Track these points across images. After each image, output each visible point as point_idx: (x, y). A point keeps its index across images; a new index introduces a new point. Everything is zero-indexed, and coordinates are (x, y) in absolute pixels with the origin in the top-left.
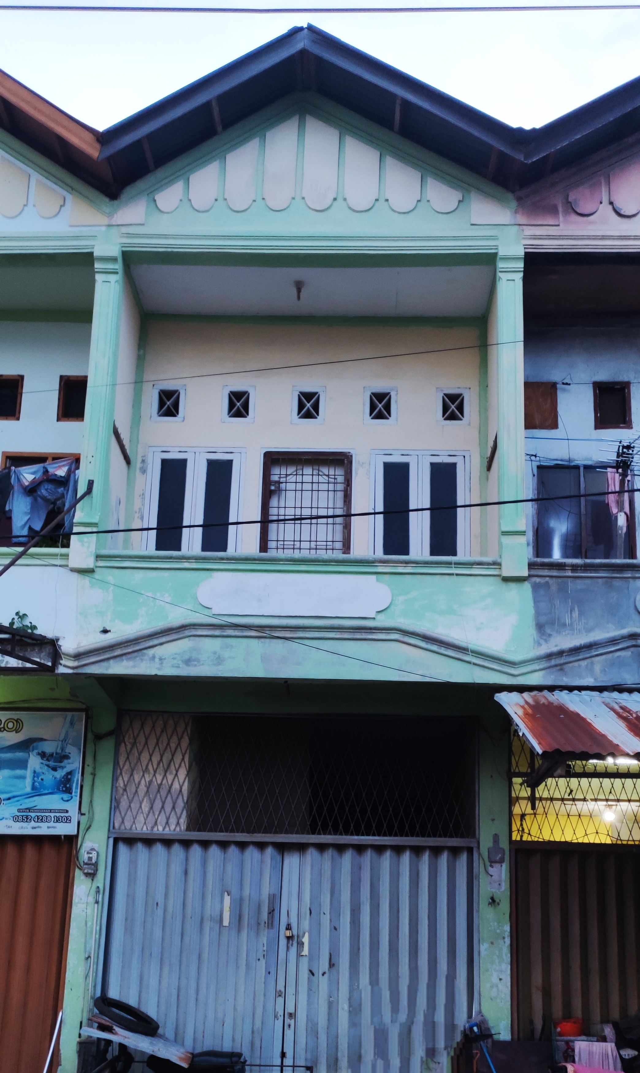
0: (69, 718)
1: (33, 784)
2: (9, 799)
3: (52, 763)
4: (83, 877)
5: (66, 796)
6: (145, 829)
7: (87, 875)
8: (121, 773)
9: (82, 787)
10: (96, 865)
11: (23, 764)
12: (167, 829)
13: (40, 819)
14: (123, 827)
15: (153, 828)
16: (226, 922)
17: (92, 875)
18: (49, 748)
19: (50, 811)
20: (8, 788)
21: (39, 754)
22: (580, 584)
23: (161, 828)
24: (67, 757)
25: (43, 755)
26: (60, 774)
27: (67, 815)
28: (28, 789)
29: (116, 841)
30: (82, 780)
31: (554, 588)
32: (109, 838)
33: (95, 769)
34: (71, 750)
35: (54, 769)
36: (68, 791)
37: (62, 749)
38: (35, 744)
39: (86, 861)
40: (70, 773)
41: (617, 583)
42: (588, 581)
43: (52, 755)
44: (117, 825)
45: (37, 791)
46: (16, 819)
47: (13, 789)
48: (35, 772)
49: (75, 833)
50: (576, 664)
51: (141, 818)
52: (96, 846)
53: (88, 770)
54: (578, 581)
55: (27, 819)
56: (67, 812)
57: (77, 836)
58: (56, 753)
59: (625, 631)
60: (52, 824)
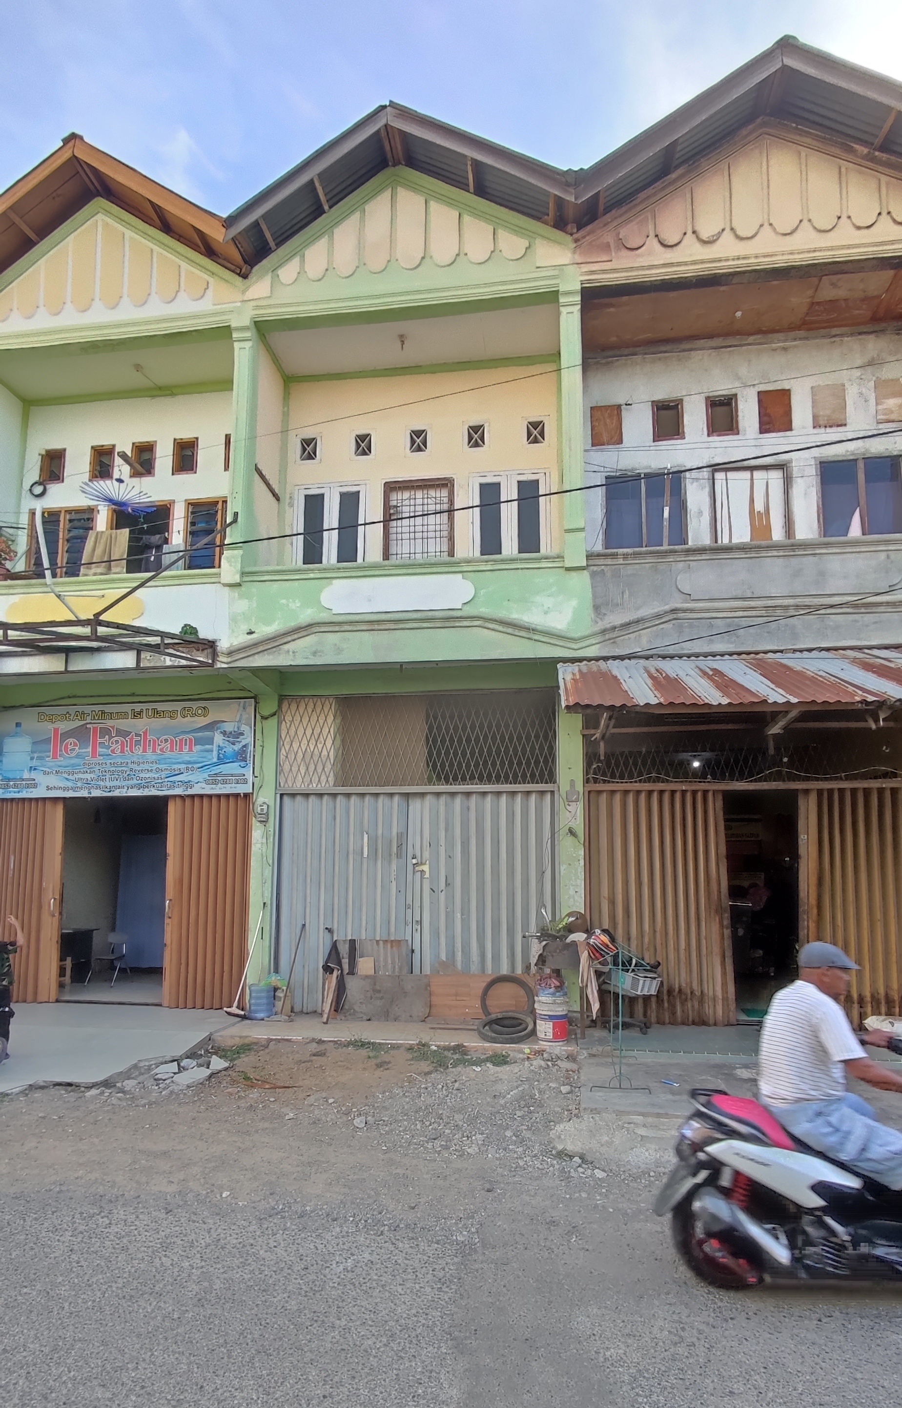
0: (242, 705)
1: (218, 755)
2: (202, 767)
3: (231, 739)
4: (258, 824)
5: (242, 764)
6: (303, 786)
7: (260, 821)
8: (283, 745)
9: (254, 756)
10: (267, 814)
11: (211, 741)
12: (319, 786)
13: (225, 782)
14: (286, 786)
15: (308, 785)
16: (365, 855)
17: (264, 822)
18: (229, 727)
19: (232, 775)
20: (201, 760)
21: (221, 733)
22: (630, 570)
23: (315, 785)
24: (242, 734)
25: (224, 733)
26: (237, 747)
27: (244, 777)
28: (215, 760)
29: (282, 795)
30: (254, 751)
31: (609, 574)
32: (276, 794)
33: (263, 742)
34: (244, 728)
35: (234, 744)
36: (244, 760)
37: (238, 728)
38: (218, 725)
39: (259, 812)
40: (244, 746)
41: (661, 567)
42: (637, 566)
43: (231, 733)
44: (282, 785)
45: (221, 761)
46: (207, 782)
47: (204, 760)
48: (219, 746)
49: (251, 791)
50: (626, 637)
51: (300, 778)
52: (266, 800)
53: (258, 743)
54: (629, 567)
55: (215, 782)
56: (244, 775)
57: (252, 793)
58: (234, 732)
59: (667, 608)
60: (233, 785)
